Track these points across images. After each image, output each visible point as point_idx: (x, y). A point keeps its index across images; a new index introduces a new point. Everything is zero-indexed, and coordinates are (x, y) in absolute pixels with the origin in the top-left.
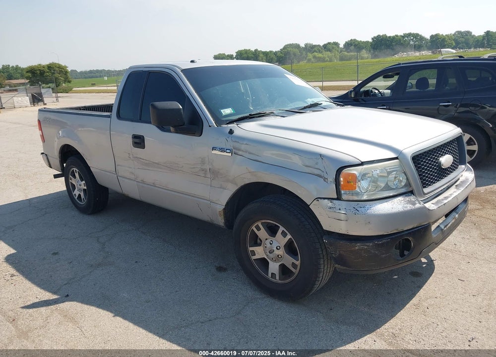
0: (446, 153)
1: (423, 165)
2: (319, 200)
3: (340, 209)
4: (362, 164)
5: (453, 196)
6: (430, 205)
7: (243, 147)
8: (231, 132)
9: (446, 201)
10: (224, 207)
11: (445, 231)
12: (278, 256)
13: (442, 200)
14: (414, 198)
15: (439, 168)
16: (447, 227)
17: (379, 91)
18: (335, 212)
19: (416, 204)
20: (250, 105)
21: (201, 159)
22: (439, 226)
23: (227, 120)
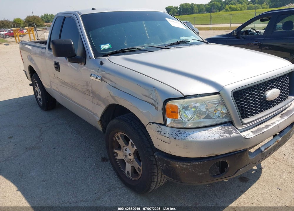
0: (273, 87)
1: (245, 99)
2: (151, 124)
3: (165, 133)
4: (185, 97)
5: (274, 125)
6: (248, 134)
7: (107, 76)
8: (102, 63)
9: (265, 130)
10: (100, 119)
11: (265, 153)
12: (130, 160)
13: (263, 128)
14: (232, 128)
15: (264, 100)
16: (268, 149)
17: (256, 31)
18: (161, 135)
19: (232, 133)
20: (126, 41)
21: (86, 82)
22: (259, 148)
23: (103, 54)
